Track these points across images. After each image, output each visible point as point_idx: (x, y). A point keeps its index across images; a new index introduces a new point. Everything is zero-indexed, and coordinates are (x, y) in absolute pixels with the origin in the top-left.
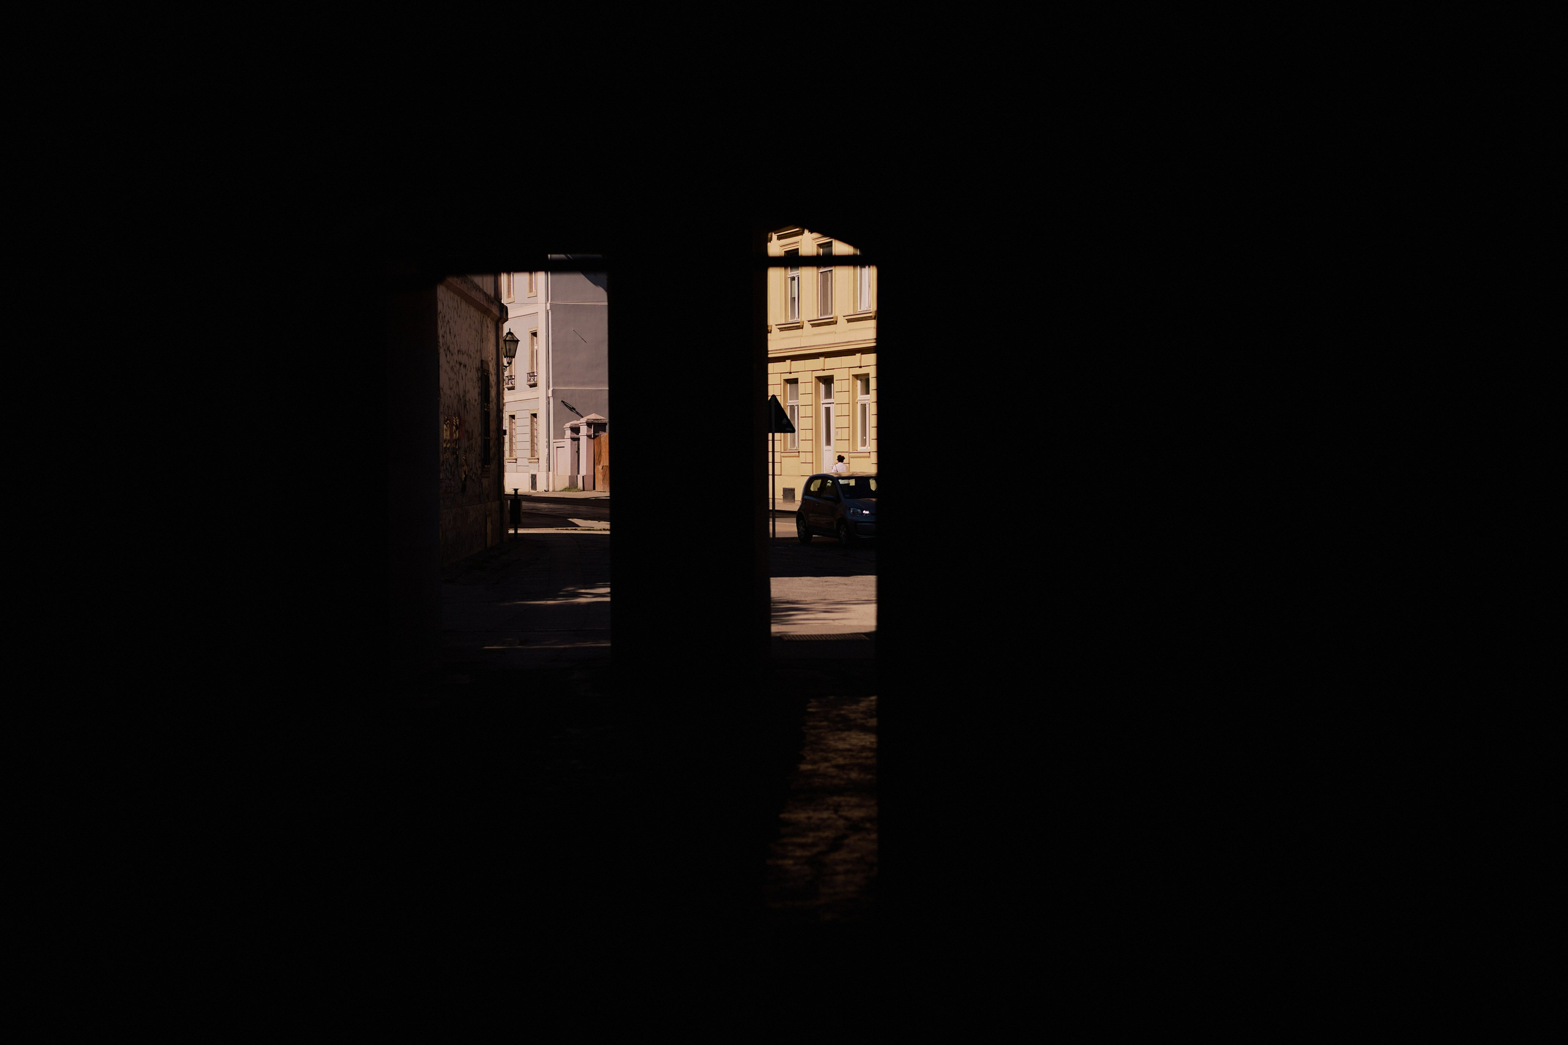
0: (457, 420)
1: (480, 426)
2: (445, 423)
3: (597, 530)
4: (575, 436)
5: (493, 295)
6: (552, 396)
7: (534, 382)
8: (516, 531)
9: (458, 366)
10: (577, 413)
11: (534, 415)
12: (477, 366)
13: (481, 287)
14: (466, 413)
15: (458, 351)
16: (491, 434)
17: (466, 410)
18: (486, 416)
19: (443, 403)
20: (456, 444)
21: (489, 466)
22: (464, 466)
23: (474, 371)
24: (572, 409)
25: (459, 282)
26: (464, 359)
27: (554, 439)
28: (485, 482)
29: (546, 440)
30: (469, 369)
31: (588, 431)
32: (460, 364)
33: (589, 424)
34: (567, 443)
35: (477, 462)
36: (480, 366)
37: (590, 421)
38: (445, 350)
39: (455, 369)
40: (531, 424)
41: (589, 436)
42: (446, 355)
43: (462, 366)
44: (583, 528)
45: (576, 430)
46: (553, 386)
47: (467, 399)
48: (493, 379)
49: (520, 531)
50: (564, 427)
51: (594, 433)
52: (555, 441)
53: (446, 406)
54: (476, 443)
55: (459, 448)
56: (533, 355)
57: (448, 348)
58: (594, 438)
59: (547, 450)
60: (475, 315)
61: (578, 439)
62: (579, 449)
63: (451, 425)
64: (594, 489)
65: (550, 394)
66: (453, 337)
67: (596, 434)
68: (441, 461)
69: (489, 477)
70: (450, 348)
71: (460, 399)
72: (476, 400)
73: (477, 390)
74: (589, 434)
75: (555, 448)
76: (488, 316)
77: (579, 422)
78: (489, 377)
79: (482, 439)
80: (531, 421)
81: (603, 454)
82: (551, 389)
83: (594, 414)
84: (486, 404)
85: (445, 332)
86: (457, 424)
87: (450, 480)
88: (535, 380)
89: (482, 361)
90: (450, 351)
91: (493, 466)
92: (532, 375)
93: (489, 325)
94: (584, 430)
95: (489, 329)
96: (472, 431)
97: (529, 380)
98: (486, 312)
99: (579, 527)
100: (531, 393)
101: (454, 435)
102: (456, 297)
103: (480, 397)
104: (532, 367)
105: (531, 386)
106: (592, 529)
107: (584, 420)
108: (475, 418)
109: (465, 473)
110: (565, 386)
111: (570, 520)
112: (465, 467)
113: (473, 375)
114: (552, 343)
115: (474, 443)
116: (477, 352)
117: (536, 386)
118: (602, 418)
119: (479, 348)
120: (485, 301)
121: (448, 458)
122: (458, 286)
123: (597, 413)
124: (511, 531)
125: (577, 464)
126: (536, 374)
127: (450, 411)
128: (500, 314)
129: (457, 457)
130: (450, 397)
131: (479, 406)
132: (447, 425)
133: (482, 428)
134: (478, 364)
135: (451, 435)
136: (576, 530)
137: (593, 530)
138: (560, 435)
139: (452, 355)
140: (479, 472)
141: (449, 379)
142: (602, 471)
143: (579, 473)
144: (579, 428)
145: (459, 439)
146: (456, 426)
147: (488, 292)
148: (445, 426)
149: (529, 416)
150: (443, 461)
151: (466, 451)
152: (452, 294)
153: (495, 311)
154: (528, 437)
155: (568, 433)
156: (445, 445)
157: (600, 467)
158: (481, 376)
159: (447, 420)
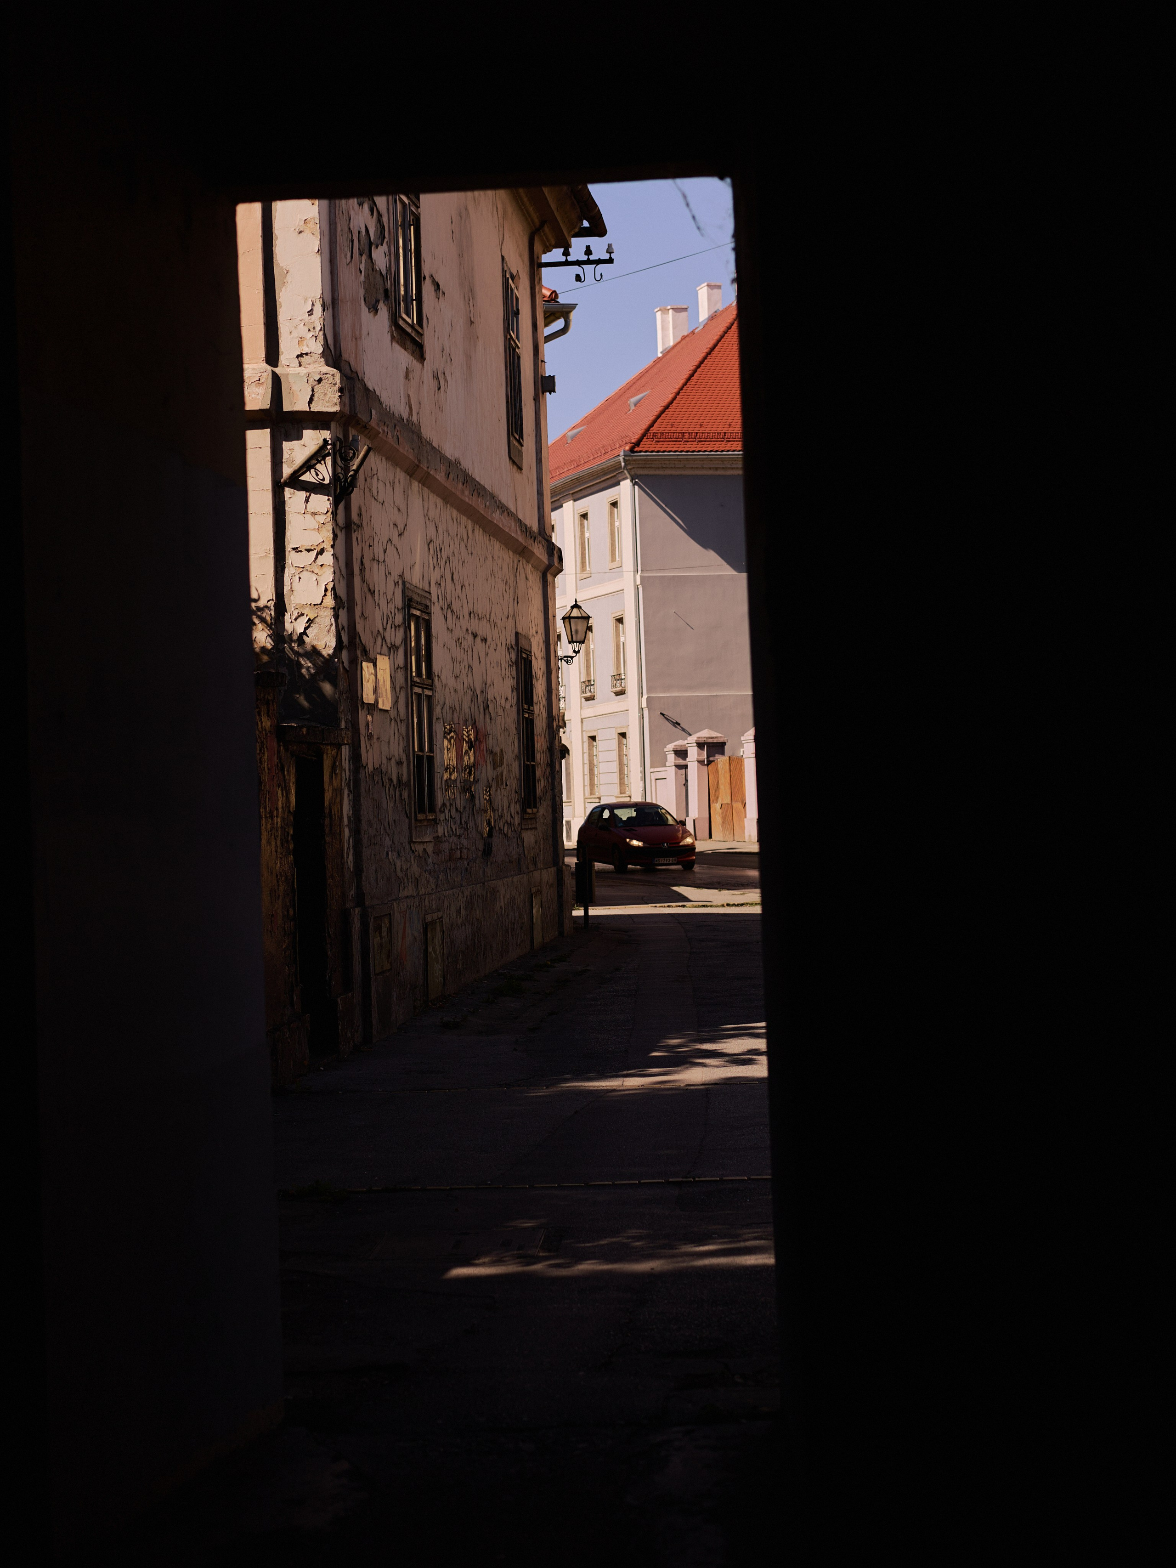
0: (472, 733)
1: (516, 744)
2: (445, 737)
3: (717, 906)
4: (681, 762)
5: (535, 528)
6: (648, 707)
7: (620, 688)
8: (586, 912)
9: (470, 638)
10: (683, 730)
11: (623, 735)
12: (508, 642)
13: (513, 509)
14: (488, 720)
15: (470, 614)
16: (538, 756)
17: (487, 716)
18: (527, 726)
19: (442, 703)
20: (470, 774)
21: (535, 810)
22: (486, 811)
23: (502, 650)
24: (676, 724)
25: (467, 493)
26: (483, 628)
27: (651, 767)
28: (529, 837)
29: (641, 769)
30: (493, 647)
31: (699, 755)
32: (475, 636)
33: (700, 745)
34: (670, 772)
35: (512, 805)
36: (513, 642)
37: (701, 741)
38: (442, 609)
39: (465, 644)
40: (619, 747)
41: (700, 762)
42: (446, 618)
43: (478, 639)
44: (695, 904)
45: (681, 753)
46: (648, 692)
47: (490, 697)
48: (538, 666)
49: (593, 911)
50: (665, 750)
51: (708, 757)
52: (652, 770)
53: (447, 707)
54: (509, 771)
55: (476, 781)
56: (619, 649)
57: (449, 606)
58: (708, 765)
59: (641, 784)
60: (504, 557)
61: (685, 767)
62: (687, 780)
63: (459, 740)
64: (710, 837)
65: (644, 705)
66: (459, 587)
67: (711, 759)
68: (439, 804)
69: (535, 829)
70: (454, 607)
71: (475, 696)
72: (507, 699)
73: (510, 683)
74: (701, 758)
75: (653, 781)
76: (528, 562)
77: (686, 742)
78: (531, 662)
79: (520, 766)
80: (619, 744)
81: (721, 787)
82: (645, 697)
83: (706, 730)
84: (526, 706)
85: (442, 577)
86: (470, 740)
87: (460, 837)
88: (623, 685)
89: (517, 634)
90: (452, 611)
91: (543, 810)
92: (618, 677)
93: (530, 577)
94: (693, 753)
95: (530, 583)
96: (502, 751)
97: (614, 686)
98: (523, 552)
99: (690, 901)
100: (617, 704)
101: (466, 758)
102: (464, 519)
103: (515, 693)
104: (618, 667)
105: (618, 694)
106: (709, 904)
107: (692, 739)
108: (506, 729)
109: (489, 824)
110: (664, 692)
111: (675, 888)
112: (490, 814)
113: (502, 657)
114: (645, 631)
115: (505, 773)
116: (508, 617)
117: (624, 693)
118: (719, 735)
119: (511, 613)
120: (519, 533)
121: (454, 799)
122: (467, 500)
123: (711, 728)
124: (578, 912)
125: (684, 803)
126: (623, 677)
127: (456, 716)
128: (549, 559)
129: (473, 797)
130: (456, 691)
131: (514, 709)
132: (450, 741)
133: (519, 747)
134: (511, 639)
135: (460, 757)
136: (684, 906)
137: (711, 906)
138: (659, 761)
139: (458, 618)
140: (517, 820)
141: (453, 660)
142: (720, 811)
143: (687, 815)
144: (687, 750)
145: (475, 765)
146: (470, 742)
147: (528, 522)
148: (446, 743)
149: (616, 736)
150: (444, 805)
151: (489, 786)
152: (455, 513)
153: (539, 551)
154: (615, 767)
155: (671, 758)
156: (446, 776)
157: (718, 806)
158: (517, 659)
159: (451, 731)
